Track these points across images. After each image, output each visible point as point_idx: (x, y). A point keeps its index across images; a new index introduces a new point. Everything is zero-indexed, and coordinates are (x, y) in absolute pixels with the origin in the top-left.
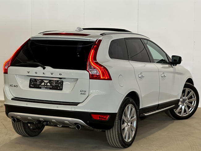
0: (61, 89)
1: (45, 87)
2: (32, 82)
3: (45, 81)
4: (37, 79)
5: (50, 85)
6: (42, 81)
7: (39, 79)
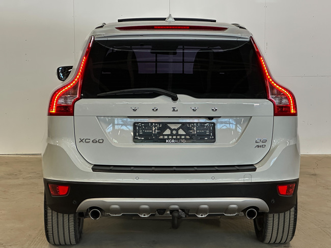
0: (213, 140)
1: (175, 139)
2: (139, 130)
3: (173, 127)
4: (152, 123)
5: (184, 133)
6: (165, 126)
7: (155, 123)
